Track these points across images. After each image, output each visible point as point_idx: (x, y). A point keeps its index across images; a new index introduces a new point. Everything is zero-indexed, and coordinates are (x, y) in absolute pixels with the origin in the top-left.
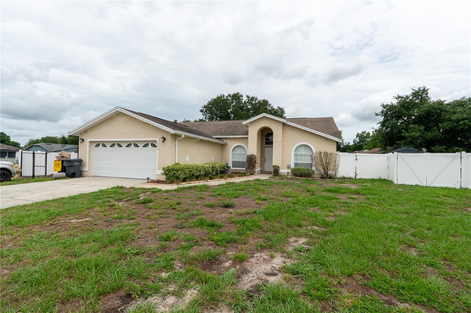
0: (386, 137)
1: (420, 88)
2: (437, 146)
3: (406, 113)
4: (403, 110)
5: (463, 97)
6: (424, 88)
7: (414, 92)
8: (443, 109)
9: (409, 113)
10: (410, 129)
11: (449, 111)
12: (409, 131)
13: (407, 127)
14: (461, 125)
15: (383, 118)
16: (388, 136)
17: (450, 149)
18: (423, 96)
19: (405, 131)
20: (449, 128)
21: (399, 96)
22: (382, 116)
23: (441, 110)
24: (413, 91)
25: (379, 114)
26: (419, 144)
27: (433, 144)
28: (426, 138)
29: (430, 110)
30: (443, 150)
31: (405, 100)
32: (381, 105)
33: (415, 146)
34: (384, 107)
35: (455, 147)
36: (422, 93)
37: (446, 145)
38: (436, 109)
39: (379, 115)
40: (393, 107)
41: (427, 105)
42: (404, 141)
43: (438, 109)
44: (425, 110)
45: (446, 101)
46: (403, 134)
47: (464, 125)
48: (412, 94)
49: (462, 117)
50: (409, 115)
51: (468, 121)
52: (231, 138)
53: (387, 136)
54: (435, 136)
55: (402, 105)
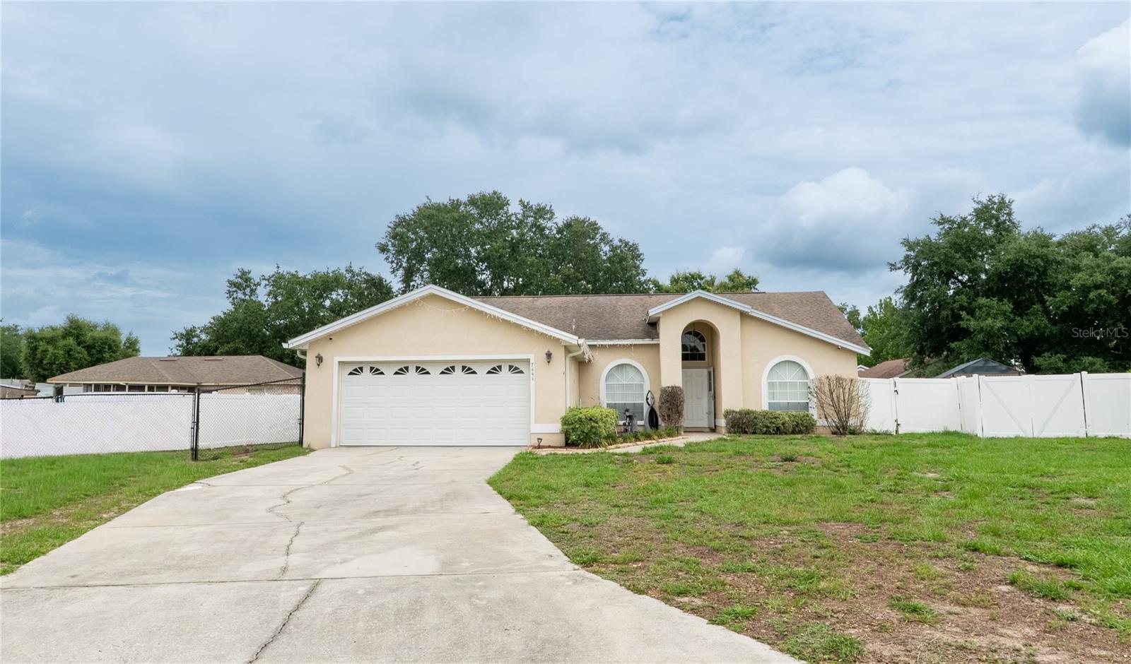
0: (921, 331)
1: (993, 197)
2: (1046, 354)
3: (965, 266)
4: (958, 256)
5: (1091, 226)
6: (1003, 199)
7: (980, 206)
8: (1051, 257)
9: (973, 265)
10: (980, 308)
11: (1063, 261)
12: (977, 314)
13: (970, 303)
14: (1092, 301)
15: (909, 275)
16: (925, 328)
17: (1075, 362)
18: (1002, 219)
19: (968, 314)
20: (1068, 307)
21: (943, 219)
22: (906, 272)
23: (1048, 262)
24: (976, 206)
25: (899, 266)
26: (1003, 348)
27: (1037, 349)
28: (1019, 333)
29: (1022, 261)
30: (1060, 364)
31: (959, 227)
32: (902, 241)
33: (996, 355)
34: (909, 245)
35: (1086, 355)
36: (999, 210)
37: (1064, 351)
38: (1034, 257)
39: (899, 268)
40: (934, 249)
41: (1013, 245)
42: (967, 341)
43: (1038, 257)
44: (1009, 260)
45: (1055, 236)
46: (963, 324)
47: (1100, 302)
48: (974, 214)
49: (1093, 280)
50: (973, 269)
51: (1105, 291)
52: (605, 345)
53: (923, 329)
54: (1038, 328)
55: (955, 244)
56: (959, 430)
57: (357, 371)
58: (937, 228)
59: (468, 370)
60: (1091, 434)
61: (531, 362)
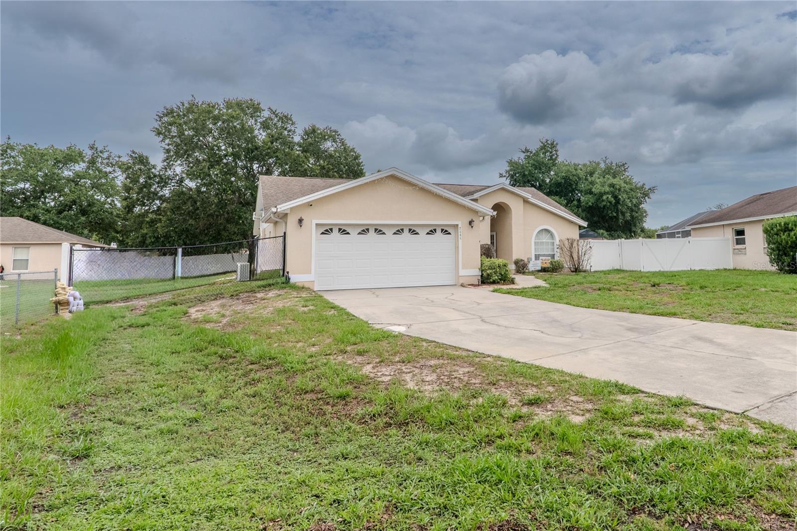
55: (534, 165)
56: (619, 268)
57: (328, 231)
58: (522, 156)
59: (413, 232)
60: (692, 269)
61: (459, 226)
